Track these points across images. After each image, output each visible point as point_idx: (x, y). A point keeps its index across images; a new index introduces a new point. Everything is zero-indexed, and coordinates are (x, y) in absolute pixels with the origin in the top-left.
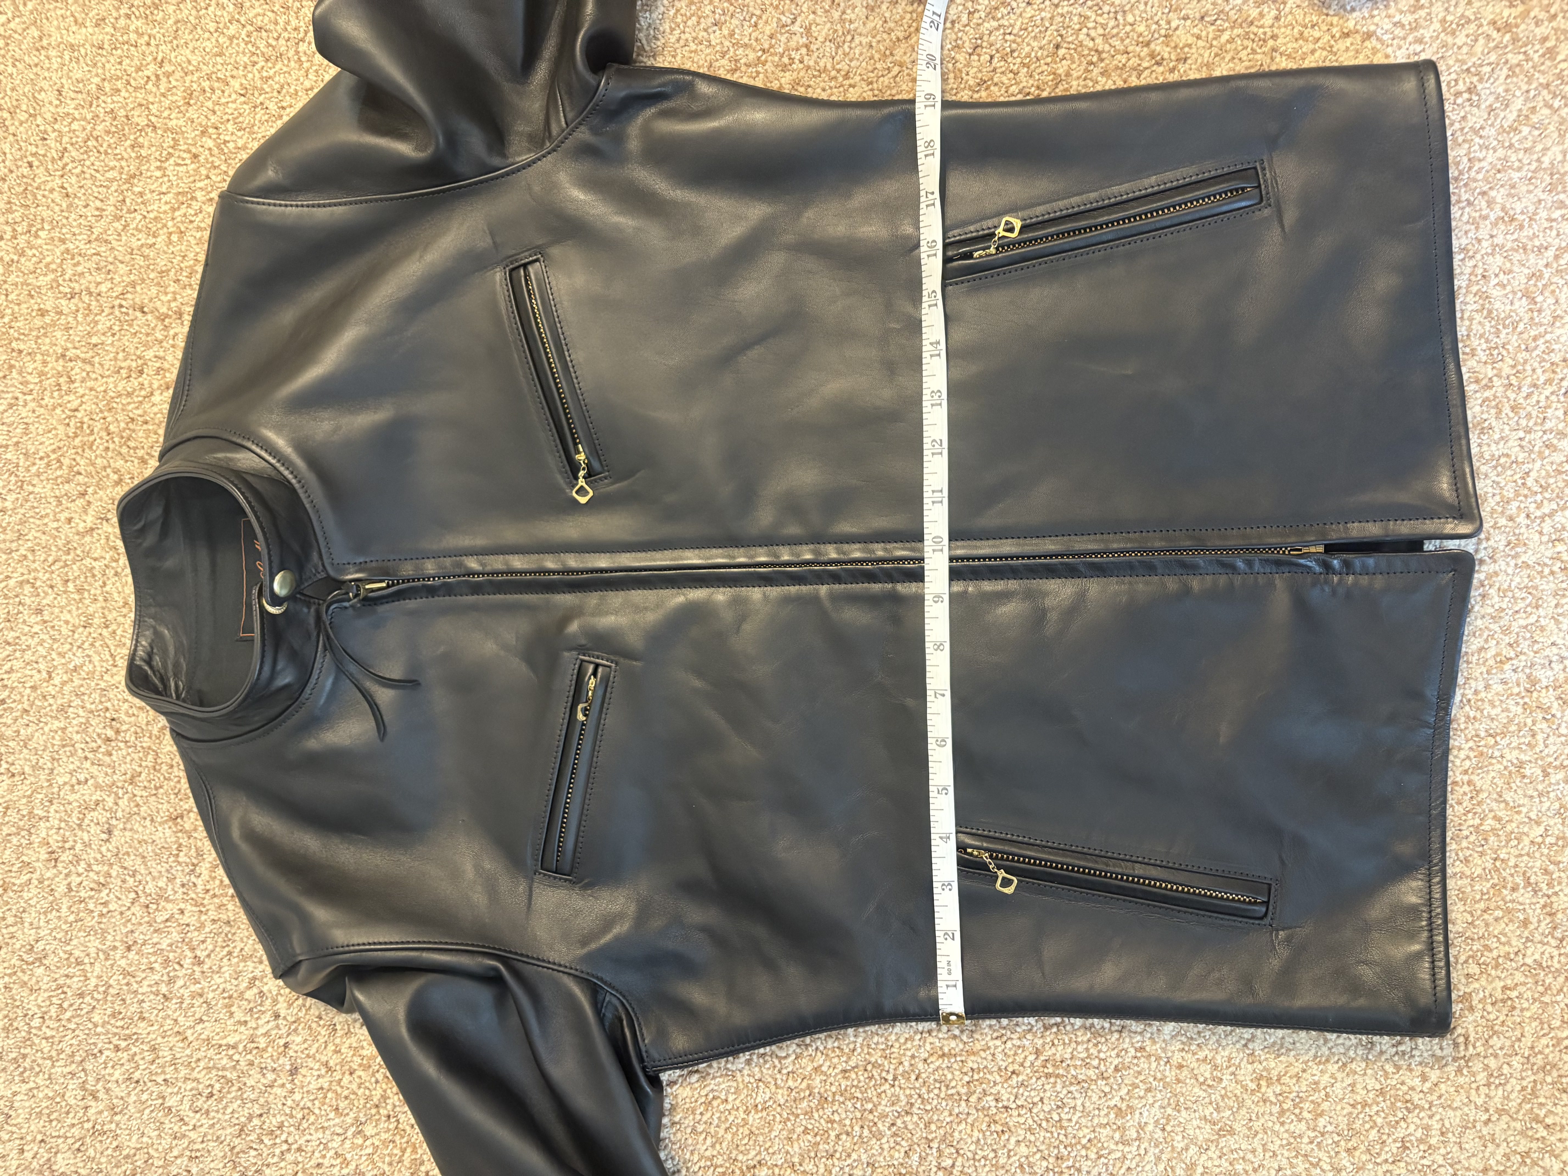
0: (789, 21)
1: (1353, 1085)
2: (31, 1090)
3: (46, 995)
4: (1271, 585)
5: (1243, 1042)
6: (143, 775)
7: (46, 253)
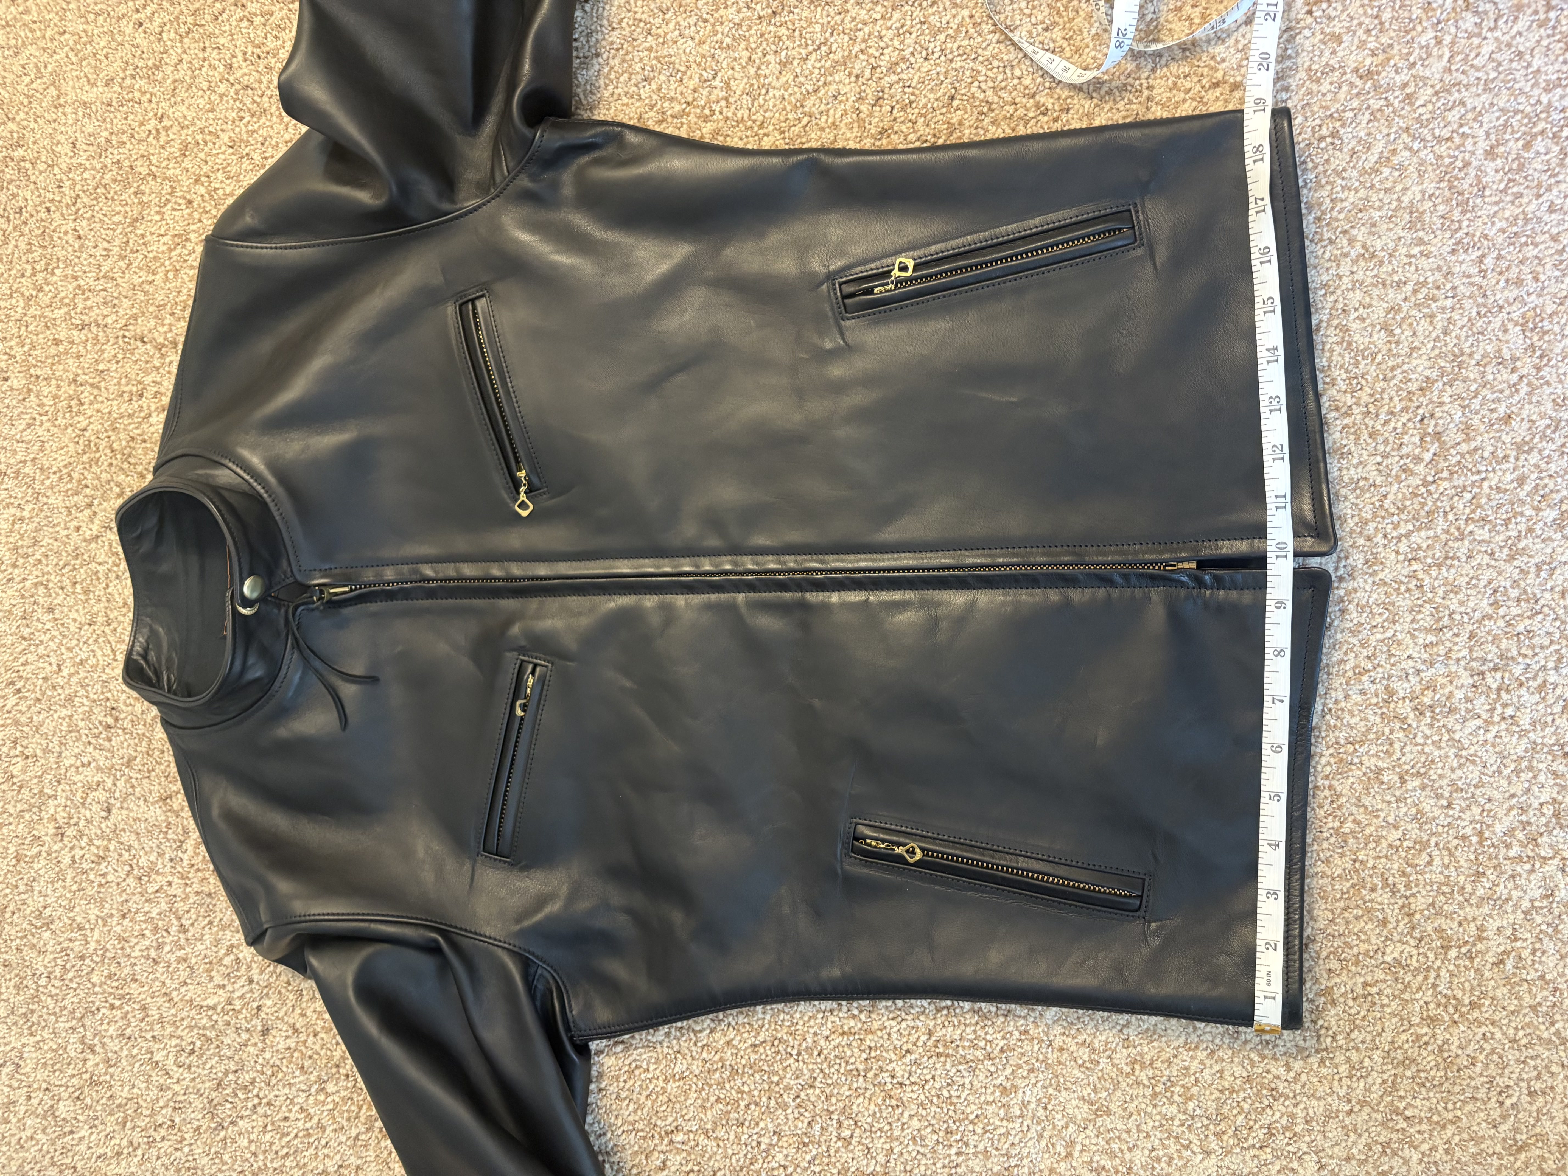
0: (710, 77)
1: (1221, 1071)
2: (38, 1042)
3: (52, 957)
4: (1147, 598)
5: (1119, 1028)
6: (138, 759)
7: (60, 289)
